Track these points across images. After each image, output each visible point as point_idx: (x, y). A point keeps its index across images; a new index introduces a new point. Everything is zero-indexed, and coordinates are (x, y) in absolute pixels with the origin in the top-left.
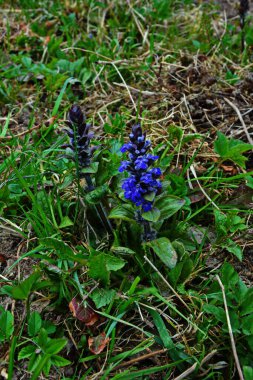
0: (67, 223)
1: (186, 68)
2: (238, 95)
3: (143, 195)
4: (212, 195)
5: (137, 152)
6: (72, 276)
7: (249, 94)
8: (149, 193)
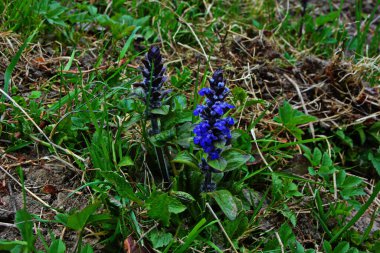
0: (128, 162)
1: (250, 39)
2: (298, 73)
3: (213, 141)
4: (269, 160)
5: (216, 97)
6: (129, 213)
7: (308, 74)
8: (219, 141)
